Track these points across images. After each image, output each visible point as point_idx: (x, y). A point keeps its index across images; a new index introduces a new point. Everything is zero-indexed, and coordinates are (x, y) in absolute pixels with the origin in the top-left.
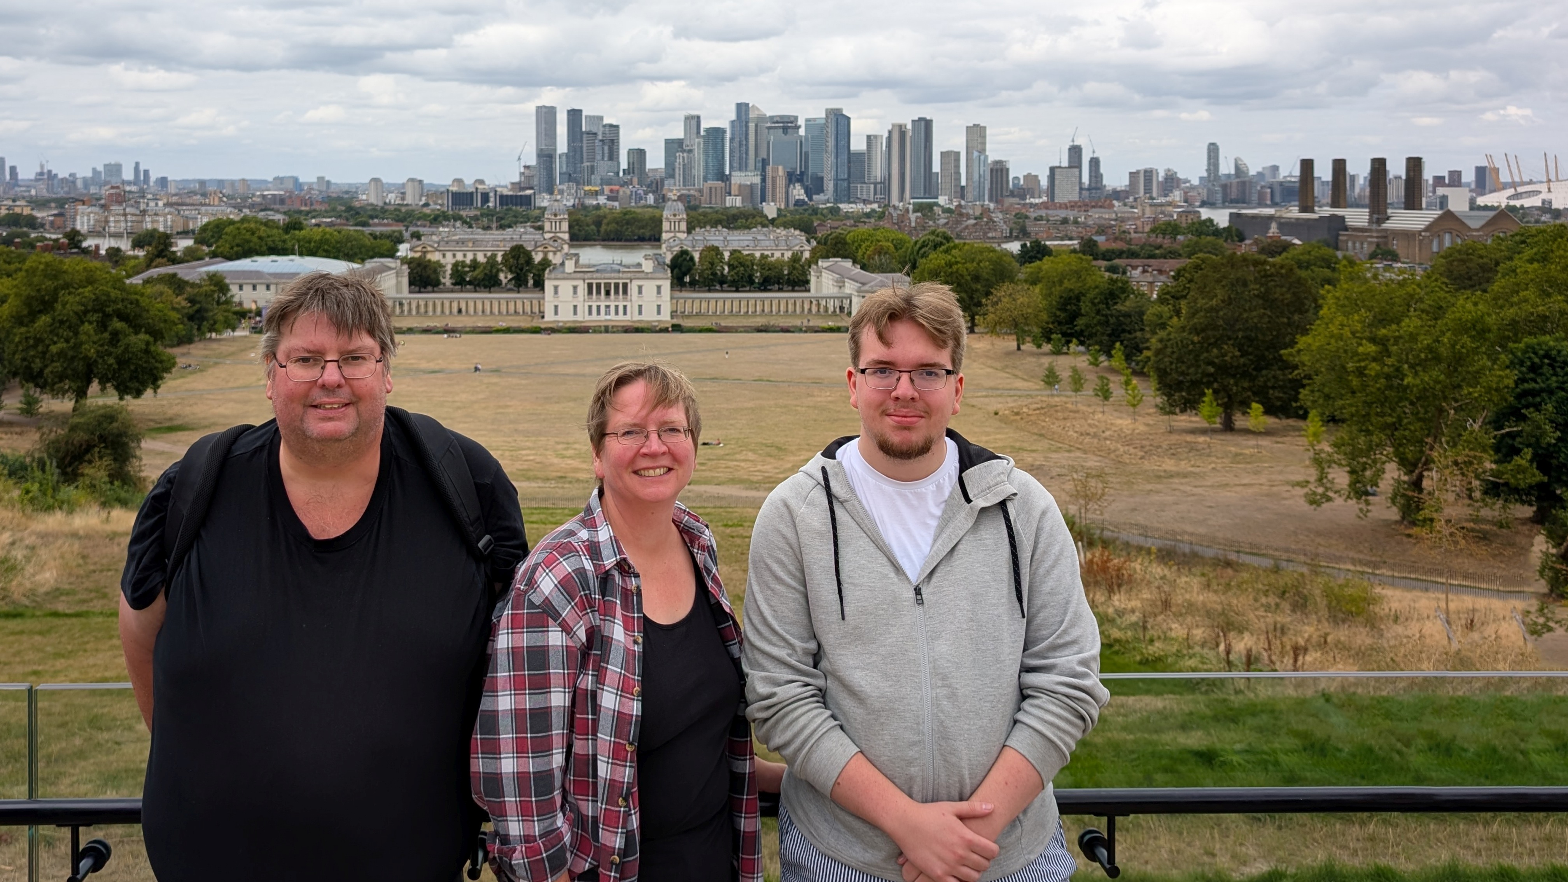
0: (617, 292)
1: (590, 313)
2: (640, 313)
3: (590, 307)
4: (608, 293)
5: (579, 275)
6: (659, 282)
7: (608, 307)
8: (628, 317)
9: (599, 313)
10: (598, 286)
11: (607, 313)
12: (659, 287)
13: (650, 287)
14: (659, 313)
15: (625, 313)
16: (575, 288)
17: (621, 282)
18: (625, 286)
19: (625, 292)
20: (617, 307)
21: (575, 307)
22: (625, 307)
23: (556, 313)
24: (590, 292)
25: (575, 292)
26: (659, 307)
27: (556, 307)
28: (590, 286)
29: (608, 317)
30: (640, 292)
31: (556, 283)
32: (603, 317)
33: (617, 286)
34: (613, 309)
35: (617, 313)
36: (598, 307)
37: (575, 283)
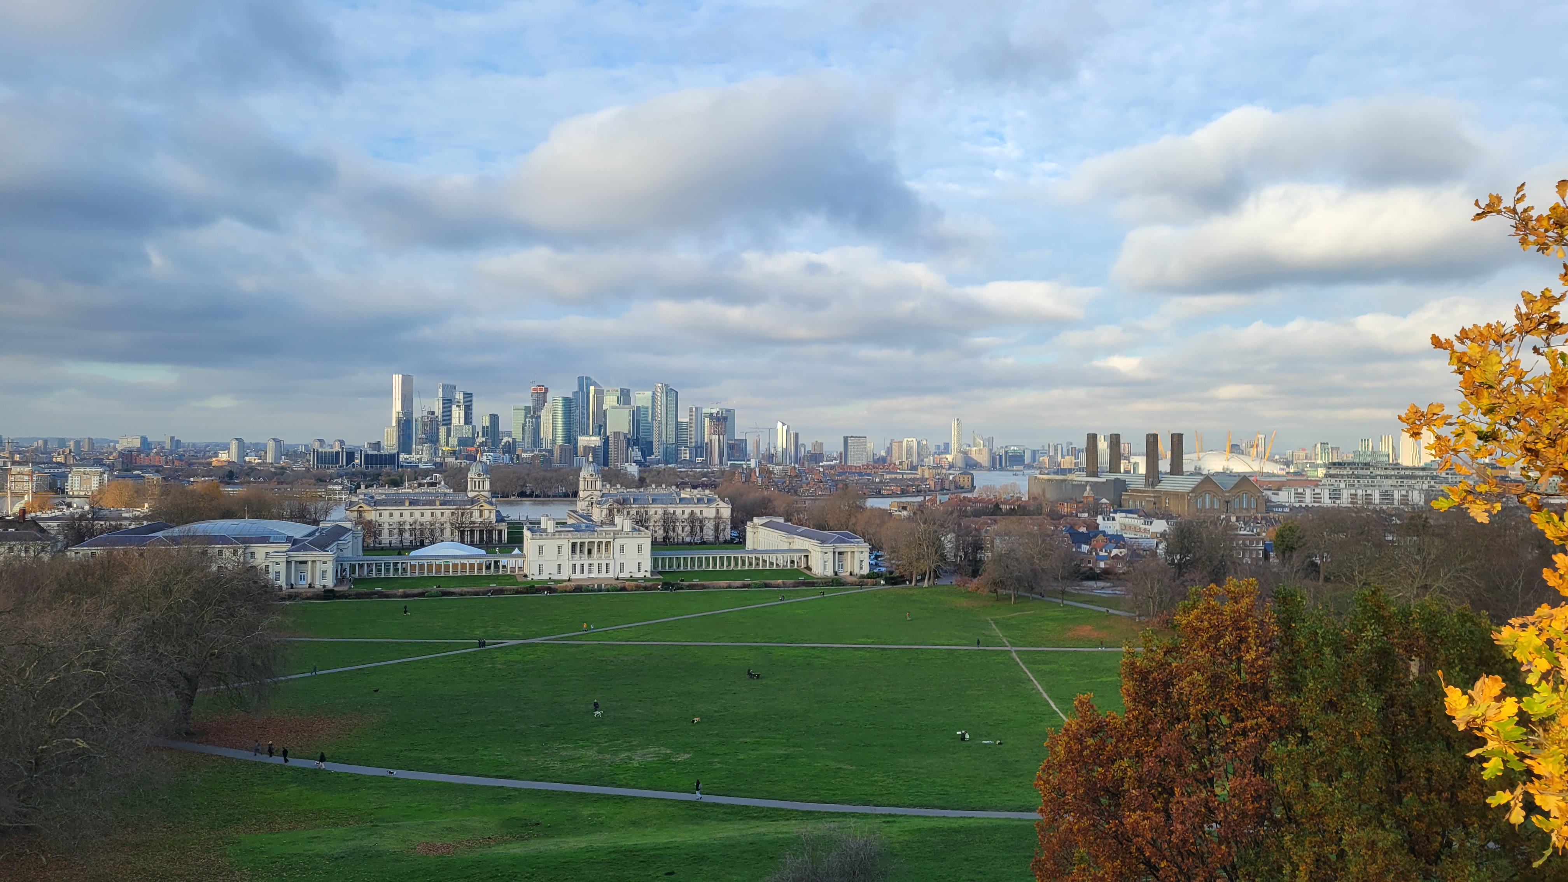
0: (600, 551)
1: (574, 571)
2: (622, 571)
3: (574, 566)
4: (590, 552)
5: (563, 535)
6: (640, 541)
7: (590, 565)
8: (611, 575)
9: (582, 571)
10: (582, 544)
11: (590, 571)
12: (640, 547)
13: (631, 544)
14: (639, 569)
15: (607, 571)
16: (559, 547)
17: (604, 541)
18: (608, 543)
19: (608, 550)
20: (600, 565)
21: (559, 565)
22: (608, 565)
23: (540, 572)
24: (574, 551)
25: (559, 552)
26: (639, 564)
27: (541, 566)
28: (574, 545)
29: (592, 575)
30: (622, 551)
31: (541, 542)
32: (586, 575)
34: (595, 568)
35: (600, 571)
36: (582, 565)
37: (560, 542)
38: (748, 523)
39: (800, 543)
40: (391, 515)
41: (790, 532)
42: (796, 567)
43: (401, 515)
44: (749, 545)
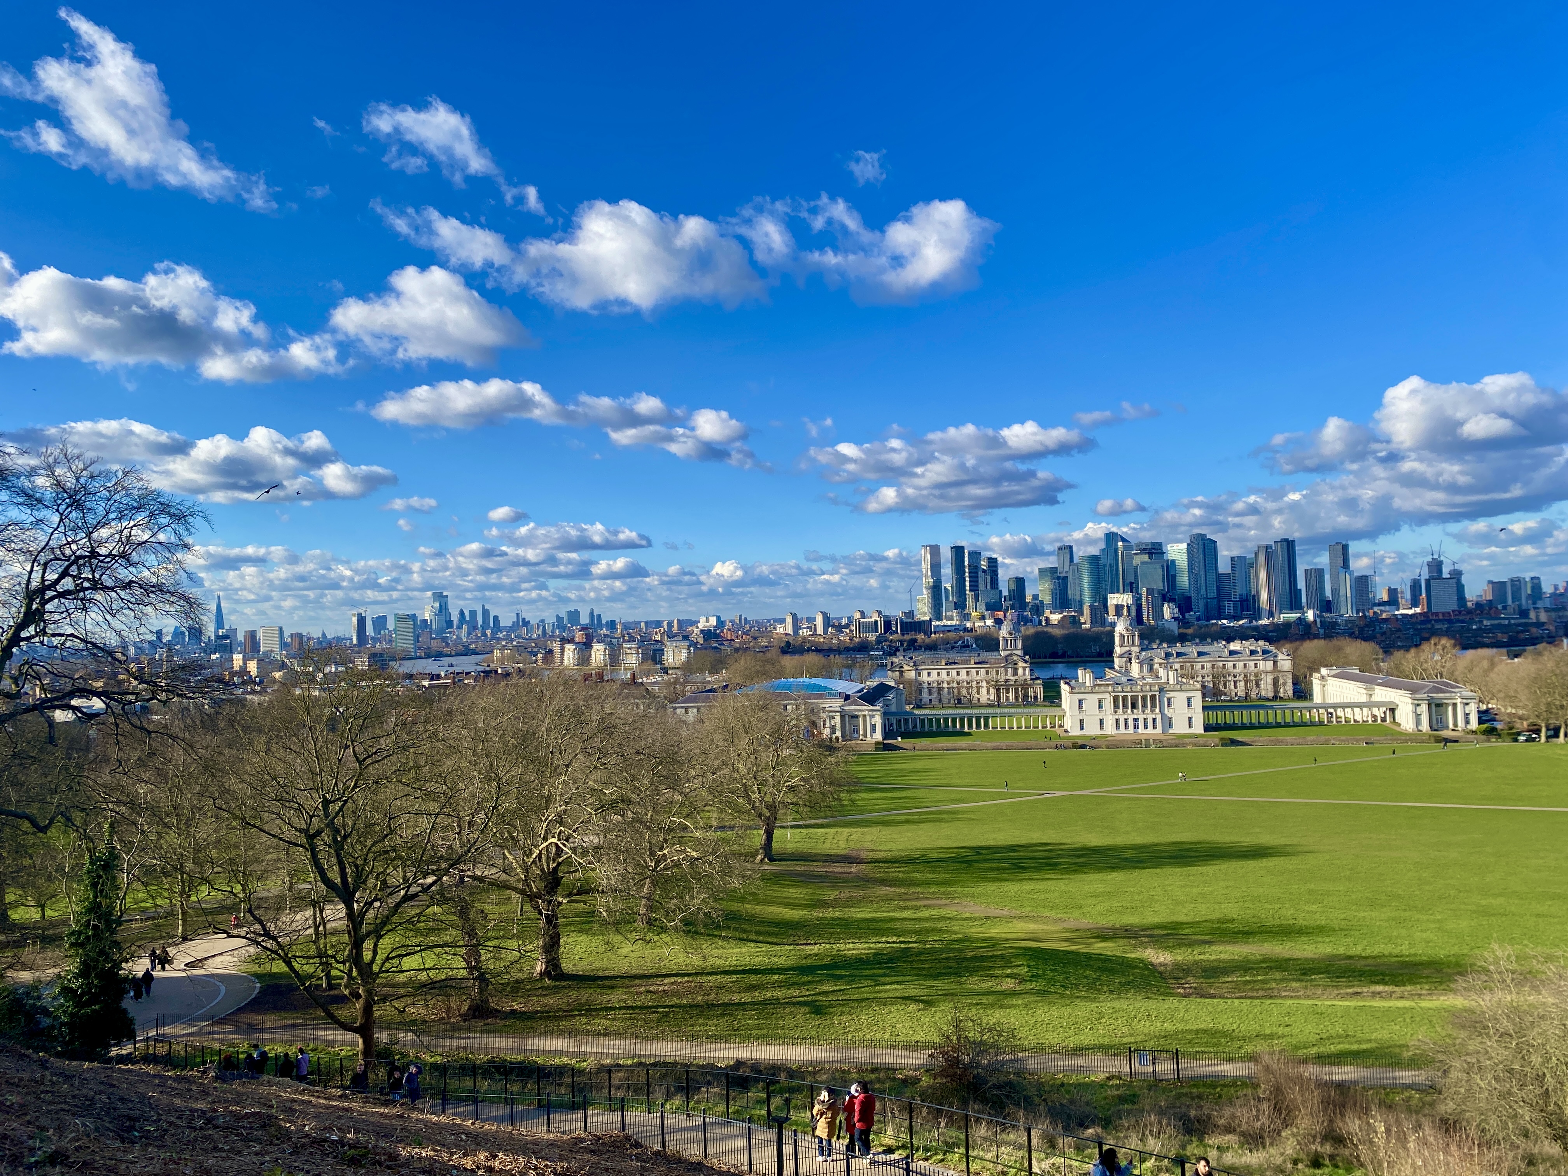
0: (1144, 706)
1: (1118, 727)
2: (1170, 725)
3: (1117, 721)
4: (1134, 706)
5: (1103, 689)
6: (1190, 694)
7: (1135, 720)
8: (1159, 731)
9: (1127, 727)
10: (1125, 698)
11: (1136, 726)
12: (1189, 699)
13: (1179, 697)
14: (1190, 726)
15: (1155, 727)
16: (1100, 701)
17: (1149, 693)
18: (1153, 697)
19: (1153, 706)
20: (1145, 720)
21: (1101, 721)
22: (1154, 720)
23: (1082, 728)
24: (1116, 706)
25: (1100, 706)
26: (1190, 720)
27: (1081, 721)
28: (1116, 699)
29: (1136, 731)
30: (1169, 705)
31: (1081, 696)
32: (1131, 731)
33: (1144, 698)
34: (1141, 723)
35: (1146, 727)
36: (1126, 720)
37: (1101, 696)
38: (1315, 675)
39: (1383, 694)
40: (929, 674)
41: (1369, 682)
42: (1379, 721)
43: (939, 674)
44: (1317, 698)
